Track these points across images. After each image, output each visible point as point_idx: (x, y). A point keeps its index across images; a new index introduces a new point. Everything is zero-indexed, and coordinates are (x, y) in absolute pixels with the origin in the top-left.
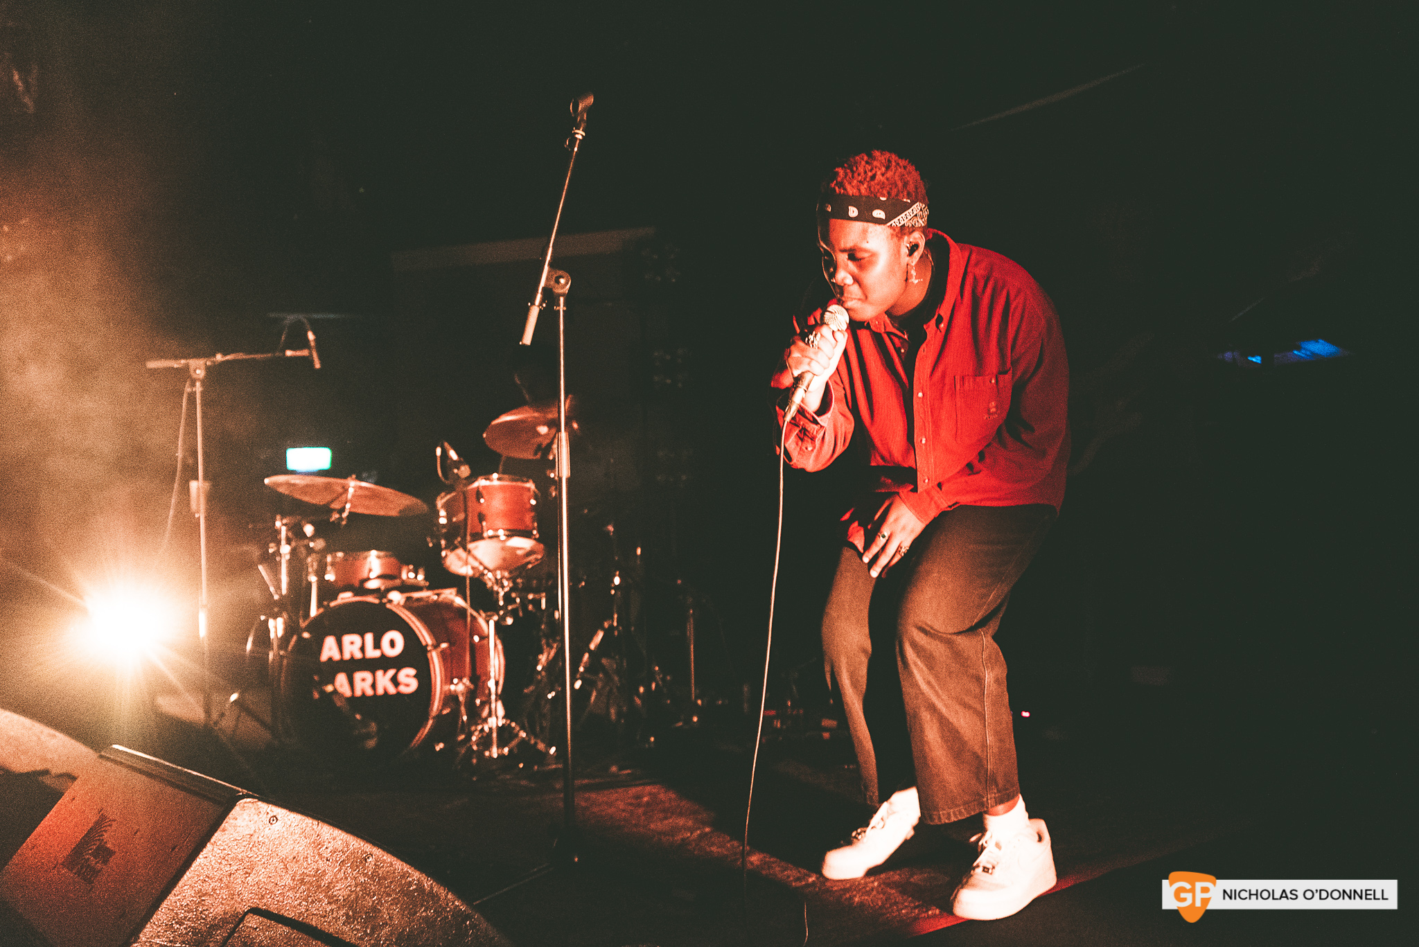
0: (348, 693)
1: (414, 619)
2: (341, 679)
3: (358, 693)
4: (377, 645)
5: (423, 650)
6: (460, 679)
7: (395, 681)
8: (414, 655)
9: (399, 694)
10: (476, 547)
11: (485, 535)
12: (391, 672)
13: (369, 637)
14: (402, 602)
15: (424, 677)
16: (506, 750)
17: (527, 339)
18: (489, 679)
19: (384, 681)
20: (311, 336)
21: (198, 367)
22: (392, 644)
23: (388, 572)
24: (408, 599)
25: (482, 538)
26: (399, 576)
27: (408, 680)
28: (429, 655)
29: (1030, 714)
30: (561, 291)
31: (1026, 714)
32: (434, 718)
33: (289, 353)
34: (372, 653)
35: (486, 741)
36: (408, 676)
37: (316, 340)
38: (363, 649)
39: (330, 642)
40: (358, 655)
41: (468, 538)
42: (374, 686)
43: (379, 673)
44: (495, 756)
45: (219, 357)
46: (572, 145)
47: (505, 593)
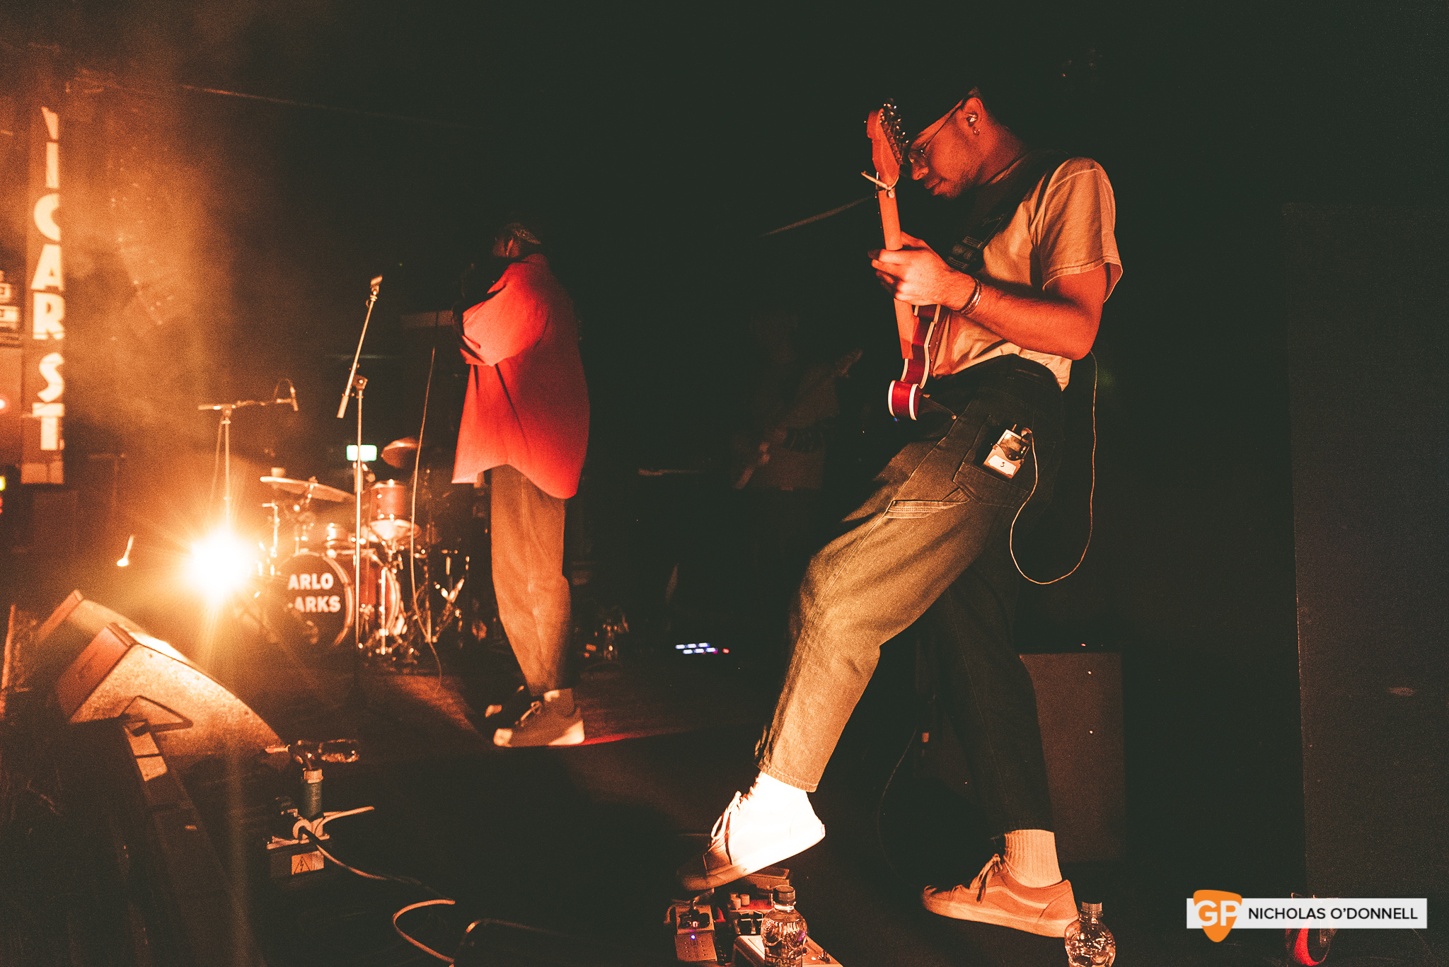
0: (302, 610)
1: (339, 567)
2: (299, 600)
3: (308, 610)
4: (319, 582)
5: (342, 586)
6: (367, 605)
7: (328, 604)
8: (338, 589)
9: (330, 612)
10: (375, 526)
11: (379, 518)
12: (326, 598)
13: (315, 576)
14: (335, 557)
15: (343, 602)
16: (390, 650)
17: (341, 414)
18: (381, 605)
19: (321, 604)
20: (292, 390)
21: (228, 409)
22: (327, 581)
23: (340, 537)
24: (339, 555)
25: (377, 520)
26: (346, 540)
27: (335, 605)
28: (345, 590)
29: (730, 651)
30: (360, 387)
31: (726, 651)
32: (348, 627)
33: (279, 401)
34: (316, 586)
35: (378, 644)
36: (335, 601)
37: (296, 393)
38: (311, 583)
39: (294, 578)
40: (308, 587)
41: (370, 519)
42: (316, 606)
43: (320, 598)
44: (383, 653)
45: (239, 403)
46: (369, 304)
47: (393, 554)
